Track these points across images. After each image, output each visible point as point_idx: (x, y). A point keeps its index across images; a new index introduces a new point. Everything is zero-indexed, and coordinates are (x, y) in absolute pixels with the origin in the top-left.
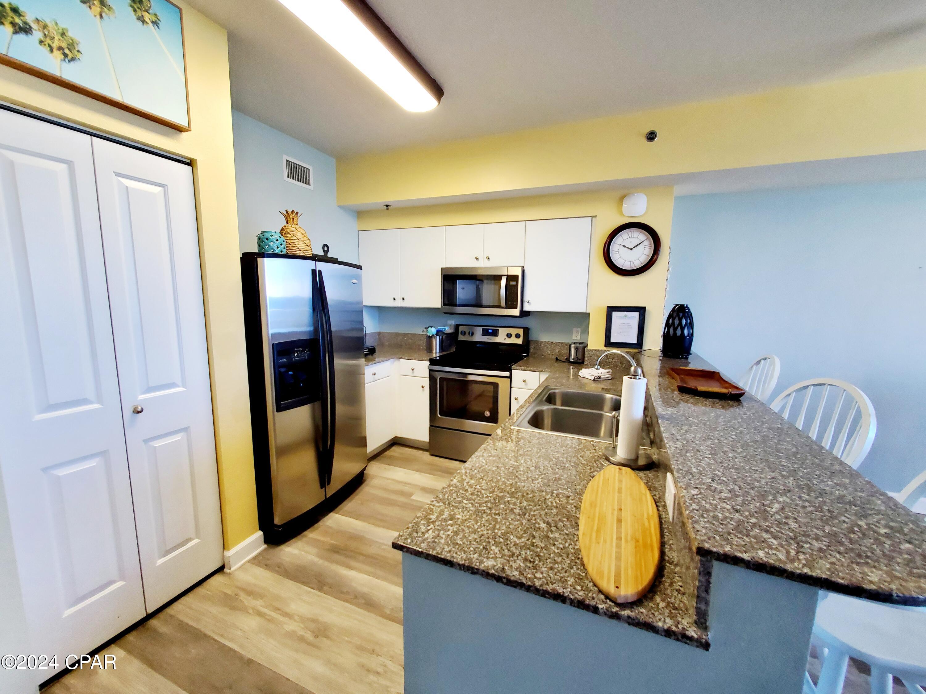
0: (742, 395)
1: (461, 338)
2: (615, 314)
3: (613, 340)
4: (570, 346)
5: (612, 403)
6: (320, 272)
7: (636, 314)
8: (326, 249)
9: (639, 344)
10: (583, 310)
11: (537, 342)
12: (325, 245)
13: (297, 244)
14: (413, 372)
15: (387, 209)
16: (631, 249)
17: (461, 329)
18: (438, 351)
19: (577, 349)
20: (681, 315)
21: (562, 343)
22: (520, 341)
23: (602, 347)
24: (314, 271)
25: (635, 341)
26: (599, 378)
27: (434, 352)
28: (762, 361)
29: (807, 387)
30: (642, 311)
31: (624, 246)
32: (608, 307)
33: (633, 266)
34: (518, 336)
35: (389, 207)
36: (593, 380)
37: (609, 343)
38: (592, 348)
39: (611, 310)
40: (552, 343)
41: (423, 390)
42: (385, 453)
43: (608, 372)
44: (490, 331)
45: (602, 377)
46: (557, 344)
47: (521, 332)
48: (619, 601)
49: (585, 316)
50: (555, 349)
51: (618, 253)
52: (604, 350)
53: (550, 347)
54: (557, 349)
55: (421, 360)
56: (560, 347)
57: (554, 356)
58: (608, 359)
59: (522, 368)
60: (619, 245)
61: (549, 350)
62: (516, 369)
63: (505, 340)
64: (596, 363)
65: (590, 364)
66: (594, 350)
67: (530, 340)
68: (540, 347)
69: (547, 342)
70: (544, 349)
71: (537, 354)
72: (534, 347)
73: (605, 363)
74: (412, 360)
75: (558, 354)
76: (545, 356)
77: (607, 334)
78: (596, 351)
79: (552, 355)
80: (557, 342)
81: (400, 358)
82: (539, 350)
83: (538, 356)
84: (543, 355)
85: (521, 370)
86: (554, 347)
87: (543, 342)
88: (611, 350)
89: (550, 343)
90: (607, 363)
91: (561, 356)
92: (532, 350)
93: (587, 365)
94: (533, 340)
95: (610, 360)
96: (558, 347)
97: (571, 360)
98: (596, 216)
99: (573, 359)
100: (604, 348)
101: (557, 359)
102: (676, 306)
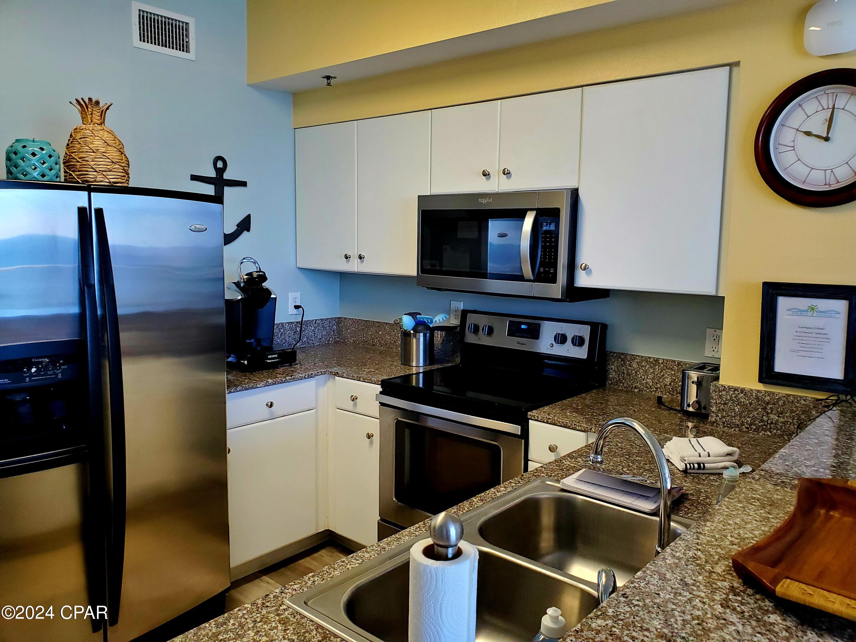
1: (471, 338)
2: (783, 303)
3: (780, 366)
6: (99, 212)
7: (841, 306)
8: (220, 164)
10: (709, 290)
11: (622, 356)
12: (219, 158)
13: (90, 160)
14: (355, 406)
15: (329, 84)
16: (828, 139)
17: (471, 319)
18: (421, 364)
19: (697, 382)
21: (679, 363)
22: (584, 353)
24: (83, 213)
25: (837, 374)
26: (699, 467)
27: (414, 364)
31: (809, 134)
32: (765, 284)
33: (833, 181)
34: (578, 341)
35: (332, 81)
36: (684, 472)
38: (727, 384)
39: (773, 291)
40: (657, 360)
41: (371, 443)
42: (300, 562)
43: (729, 454)
44: (523, 327)
45: (707, 466)
47: (585, 331)
50: (663, 375)
51: (792, 149)
52: (758, 391)
53: (651, 371)
54: (668, 375)
55: (368, 381)
56: (673, 373)
57: (661, 391)
58: (768, 413)
59: (550, 419)
60: (795, 131)
61: (651, 376)
62: (536, 418)
63: (552, 348)
64: (738, 422)
65: (724, 423)
66: (733, 390)
67: (611, 352)
68: (630, 368)
69: (646, 359)
70: (638, 373)
71: (623, 384)
72: (617, 368)
73: (759, 422)
74: (354, 380)
75: (670, 387)
76: (639, 391)
77: (765, 352)
78: (736, 392)
79: (656, 388)
80: (667, 360)
81: (334, 375)
82: (629, 375)
83: (625, 387)
84: (636, 388)
85: (547, 423)
86: (662, 371)
87: (637, 358)
88: (773, 393)
89: (651, 360)
90: (764, 425)
91: (677, 394)
92: (612, 375)
93: (715, 425)
94: (614, 353)
95: (772, 416)
96: (669, 371)
97: (685, 407)
98: (738, 64)
99: (688, 405)
100: (757, 386)
101: (659, 400)
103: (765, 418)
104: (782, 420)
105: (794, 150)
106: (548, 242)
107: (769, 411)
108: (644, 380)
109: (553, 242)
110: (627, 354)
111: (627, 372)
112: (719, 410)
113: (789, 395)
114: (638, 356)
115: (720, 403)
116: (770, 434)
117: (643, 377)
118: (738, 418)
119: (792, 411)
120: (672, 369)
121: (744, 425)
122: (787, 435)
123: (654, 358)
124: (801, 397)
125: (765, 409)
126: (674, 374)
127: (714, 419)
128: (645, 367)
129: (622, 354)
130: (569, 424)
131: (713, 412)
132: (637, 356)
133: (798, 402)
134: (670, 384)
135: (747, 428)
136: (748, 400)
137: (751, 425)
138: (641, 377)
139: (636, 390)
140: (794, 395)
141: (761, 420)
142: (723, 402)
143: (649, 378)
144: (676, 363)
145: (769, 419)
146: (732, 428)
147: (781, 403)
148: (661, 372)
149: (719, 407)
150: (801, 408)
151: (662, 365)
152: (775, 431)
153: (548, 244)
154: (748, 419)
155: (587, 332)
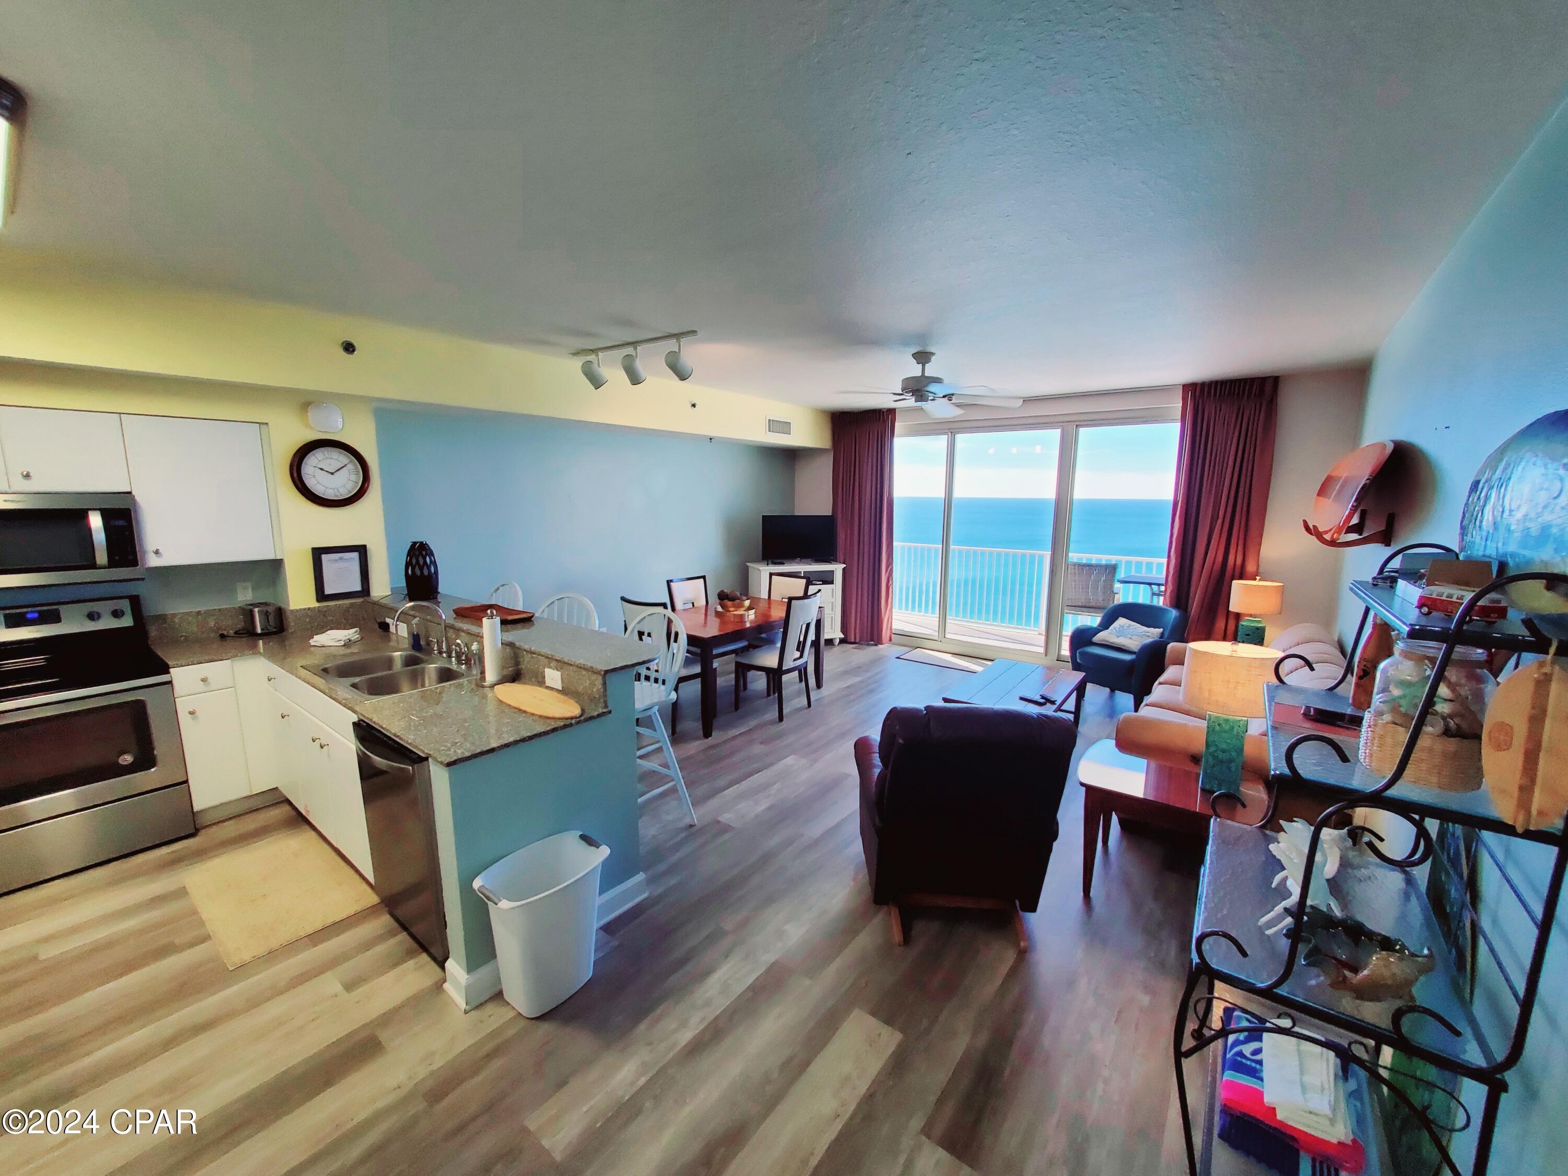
0: (532, 617)
2: (325, 558)
3: (328, 591)
4: (251, 613)
5: (402, 661)
7: (355, 555)
9: (366, 590)
10: (272, 556)
11: (162, 618)
16: (332, 474)
19: (265, 615)
20: (424, 553)
21: (219, 610)
22: (127, 621)
23: (313, 603)
25: (357, 587)
26: (350, 641)
28: (501, 588)
29: (553, 602)
30: (362, 550)
31: (321, 469)
32: (313, 548)
33: (339, 494)
34: (117, 614)
36: (344, 645)
37: (321, 595)
38: (297, 608)
39: (318, 553)
40: (198, 613)
43: (355, 632)
44: (30, 616)
45: (352, 639)
46: (209, 613)
48: (578, 716)
49: (276, 565)
50: (207, 621)
51: (314, 477)
52: (318, 607)
53: (194, 620)
54: (211, 620)
56: (215, 618)
57: (208, 632)
58: (326, 615)
60: (313, 468)
61: (194, 624)
62: (178, 666)
63: (87, 625)
64: (310, 627)
65: (300, 630)
66: (303, 610)
67: (148, 617)
68: (172, 623)
69: (187, 614)
70: (181, 624)
72: (159, 625)
75: (215, 628)
76: (186, 637)
77: (318, 584)
78: (305, 611)
79: (202, 631)
80: (207, 611)
82: (172, 629)
84: (182, 636)
85: (191, 665)
87: (178, 615)
88: (328, 606)
89: (192, 614)
91: (222, 630)
92: (154, 632)
93: (294, 632)
94: (153, 616)
95: (329, 618)
96: (212, 617)
97: (259, 631)
98: (267, 424)
99: (262, 630)
100: (317, 605)
101: (223, 637)
102: (414, 544)
103: (325, 620)
108: (188, 629)
110: (166, 615)
111: (170, 626)
112: (296, 624)
113: (337, 605)
115: (296, 620)
116: (329, 624)
117: (187, 626)
119: (339, 611)
120: (214, 616)
122: (338, 622)
123: (195, 612)
124: (342, 604)
126: (217, 618)
127: (292, 629)
128: (187, 619)
129: (162, 615)
131: (292, 626)
133: (342, 607)
134: (215, 626)
136: (314, 613)
138: (185, 626)
140: (339, 604)
144: (217, 611)
145: (327, 620)
146: (306, 631)
147: (333, 610)
148: (204, 620)
149: (295, 622)
150: (344, 610)
151: (204, 615)
152: (331, 622)
155: (125, 605)
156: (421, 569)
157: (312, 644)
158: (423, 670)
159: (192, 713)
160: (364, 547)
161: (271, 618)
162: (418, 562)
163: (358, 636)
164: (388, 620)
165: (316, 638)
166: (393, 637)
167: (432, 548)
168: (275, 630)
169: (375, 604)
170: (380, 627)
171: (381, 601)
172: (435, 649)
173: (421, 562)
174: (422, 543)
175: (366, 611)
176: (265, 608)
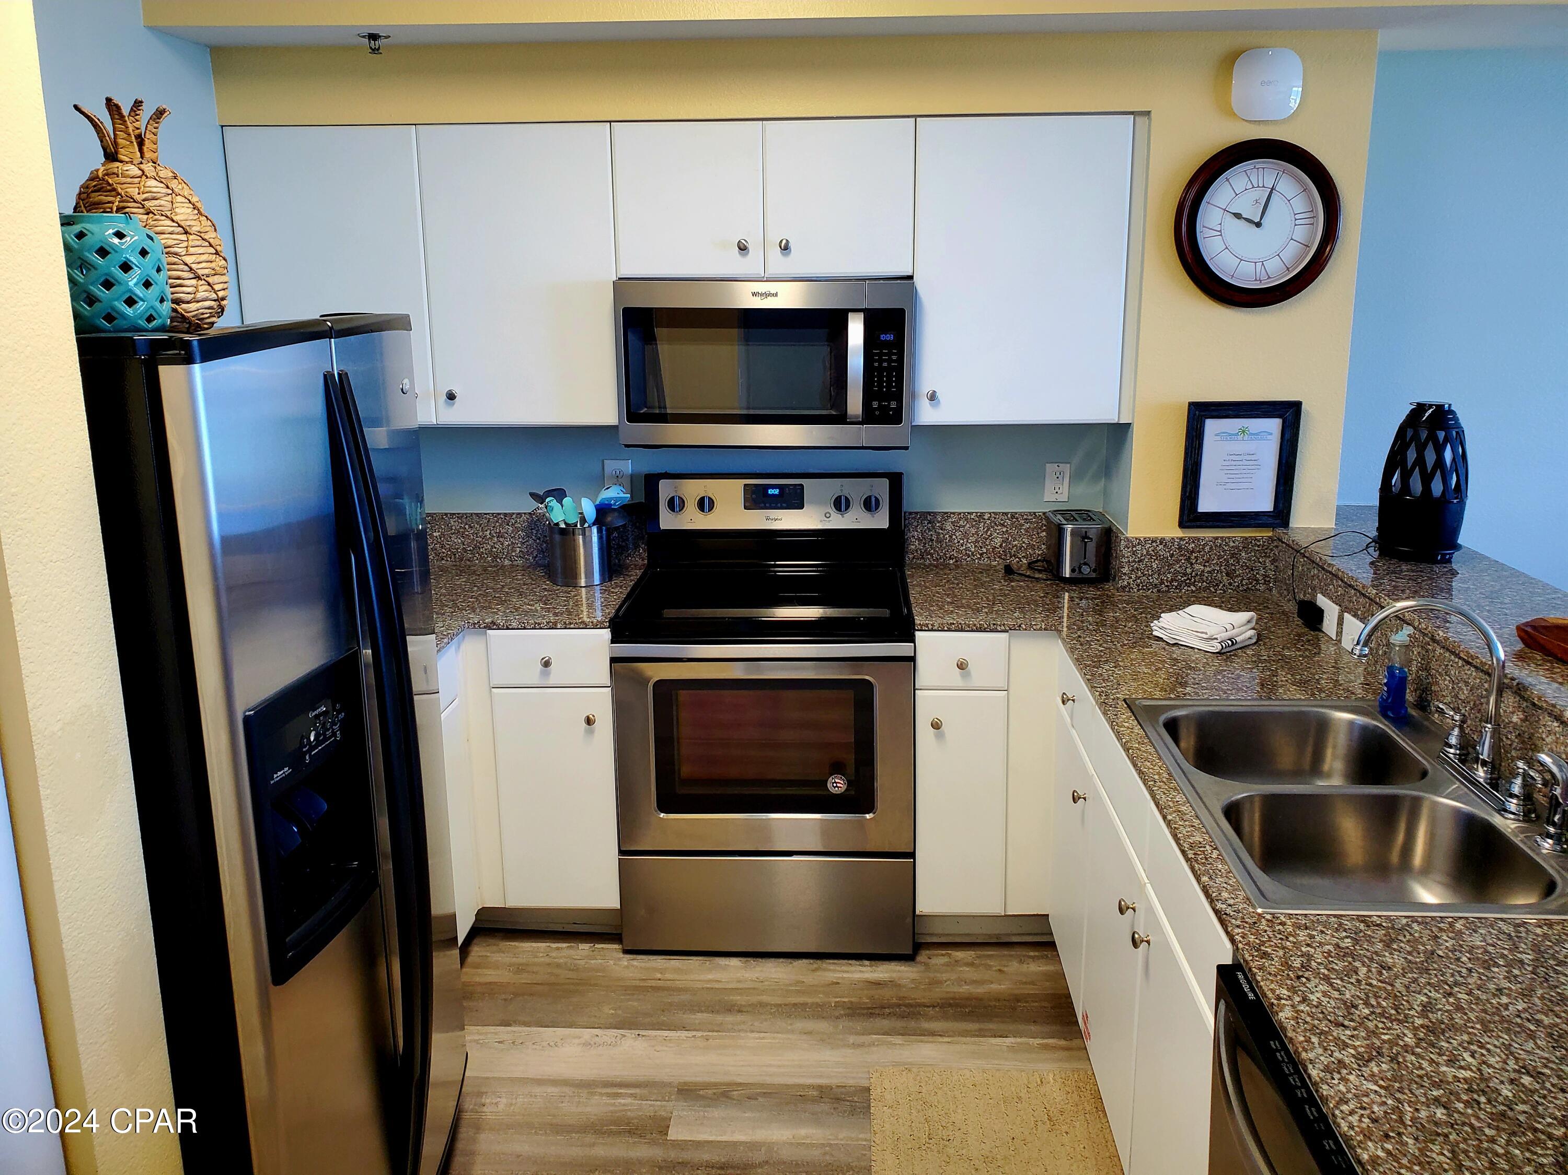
1: (668, 521)
2: (1212, 427)
4: (1060, 530)
6: (347, 374)
7: (1273, 425)
9: (1282, 513)
10: (1109, 416)
11: (928, 517)
13: (182, 251)
14: (545, 675)
16: (1257, 224)
17: (665, 489)
19: (1082, 537)
20: (1441, 435)
21: (1013, 515)
22: (880, 521)
23: (1172, 531)
25: (1266, 505)
26: (1232, 645)
30: (1290, 414)
31: (1238, 216)
32: (1191, 405)
33: (1266, 275)
34: (870, 505)
36: (1221, 653)
37: (1192, 517)
38: (1141, 535)
39: (1199, 415)
40: (981, 515)
41: (592, 732)
43: (1248, 622)
44: (771, 492)
45: (1238, 639)
46: (997, 519)
49: (1119, 435)
50: (991, 535)
51: (1219, 234)
52: (1181, 539)
53: (973, 531)
54: (998, 534)
55: (577, 626)
56: (1004, 530)
57: (989, 557)
58: (1192, 564)
59: (953, 624)
60: (1223, 211)
61: (972, 539)
62: (930, 627)
63: (830, 519)
64: (1156, 582)
65: (1138, 585)
66: (1150, 542)
67: (910, 513)
68: (941, 531)
69: (965, 516)
70: (954, 537)
71: (932, 555)
72: (922, 534)
73: (1182, 577)
74: (541, 629)
75: (1001, 550)
76: (956, 561)
77: (1188, 489)
78: (1154, 544)
79: (981, 555)
80: (995, 513)
81: (485, 627)
82: (939, 541)
83: (934, 560)
84: (950, 558)
85: (949, 630)
86: (988, 530)
87: (952, 516)
88: (1199, 539)
89: (972, 517)
90: (1188, 579)
91: (1011, 557)
92: (914, 545)
93: (1127, 589)
94: (916, 513)
95: (1197, 567)
96: (999, 527)
97: (1067, 573)
98: (1148, 113)
99: (1073, 570)
100: (1178, 533)
101: (1009, 570)
102: (1420, 408)
103: (1189, 571)
104: (1208, 569)
105: (1221, 235)
106: (885, 361)
107: (1194, 561)
108: (962, 546)
109: (894, 361)
110: (935, 514)
111: (937, 538)
112: (1133, 570)
113: (1217, 538)
114: (954, 513)
115: (1134, 561)
116: (1194, 589)
117: (962, 541)
118: (1156, 576)
119: (1220, 557)
120: (1003, 525)
121: (1164, 583)
122: (1214, 586)
123: (977, 513)
124: (1229, 538)
125: (1188, 559)
126: (1007, 531)
127: (1126, 583)
128: (964, 527)
129: (929, 513)
130: (986, 626)
131: (1125, 574)
132: (951, 513)
133: (1227, 544)
134: (1001, 546)
135: (1167, 586)
136: (1169, 552)
137: (1172, 580)
138: (959, 542)
139: (951, 562)
140: (1222, 538)
141: (1184, 574)
142: (1137, 560)
143: (970, 541)
144: (1009, 516)
145: (1193, 571)
146: (1149, 589)
147: (1207, 549)
148: (987, 532)
149: (1133, 566)
150: (1230, 551)
151: (988, 522)
152: (1200, 584)
153: (885, 364)
154: (1169, 576)
155: (882, 488)
156: (1427, 480)
157: (1155, 633)
158: (1416, 803)
159: (936, 726)
160: (1296, 406)
161: (1091, 547)
162: (1420, 461)
163: (1252, 632)
164: (1322, 601)
165: (1168, 620)
166: (1329, 650)
167: (1463, 422)
168: (1094, 575)
169: (1298, 551)
170: (1301, 614)
171: (1312, 547)
172: (1453, 740)
173: (1430, 457)
174: (1440, 407)
175: (1273, 561)
176: (1084, 526)
